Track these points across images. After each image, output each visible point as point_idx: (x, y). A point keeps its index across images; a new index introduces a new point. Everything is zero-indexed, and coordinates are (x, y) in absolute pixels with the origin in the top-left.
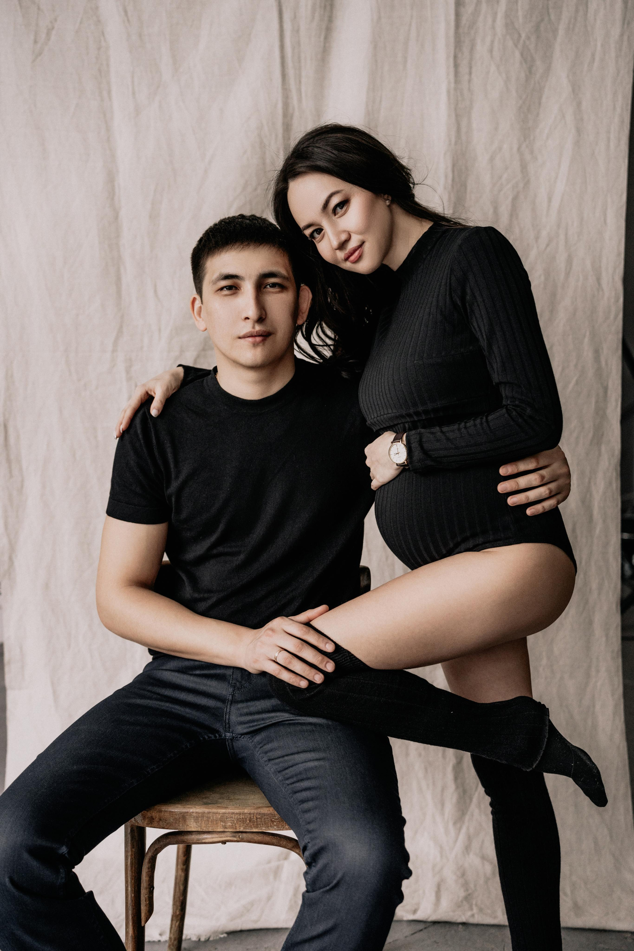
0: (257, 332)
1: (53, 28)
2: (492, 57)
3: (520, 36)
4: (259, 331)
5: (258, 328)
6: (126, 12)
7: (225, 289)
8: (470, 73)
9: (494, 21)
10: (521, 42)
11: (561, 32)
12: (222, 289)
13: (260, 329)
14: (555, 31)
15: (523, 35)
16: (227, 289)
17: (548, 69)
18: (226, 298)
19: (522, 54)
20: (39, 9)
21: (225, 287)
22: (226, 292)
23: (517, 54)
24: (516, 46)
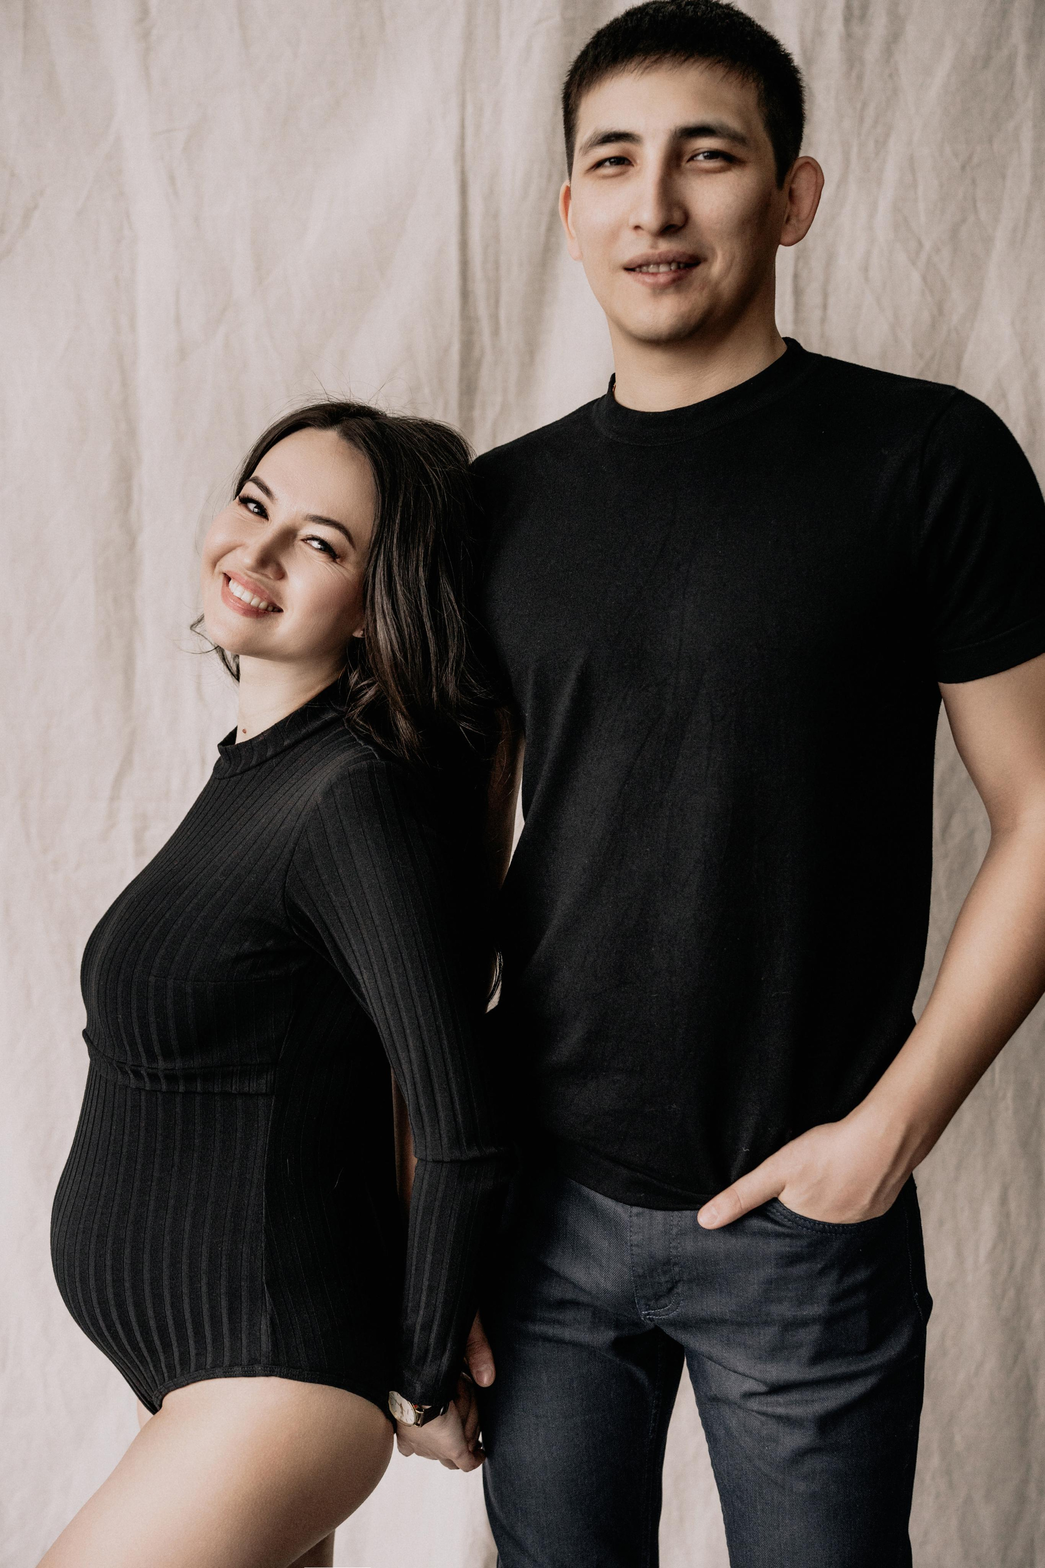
0: (660, 255)
1: (36, 207)
2: (867, 279)
3: (920, 244)
4: (669, 252)
5: (665, 246)
6: (172, 179)
7: (607, 164)
8: (825, 307)
9: (872, 215)
10: (923, 256)
11: (1000, 245)
12: (599, 164)
13: (668, 249)
14: (988, 241)
15: (928, 245)
16: (611, 163)
17: (975, 307)
18: (606, 183)
19: (924, 279)
20: (13, 175)
21: (608, 159)
22: (608, 170)
23: (916, 278)
24: (914, 263)
